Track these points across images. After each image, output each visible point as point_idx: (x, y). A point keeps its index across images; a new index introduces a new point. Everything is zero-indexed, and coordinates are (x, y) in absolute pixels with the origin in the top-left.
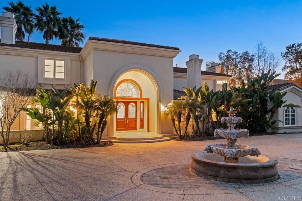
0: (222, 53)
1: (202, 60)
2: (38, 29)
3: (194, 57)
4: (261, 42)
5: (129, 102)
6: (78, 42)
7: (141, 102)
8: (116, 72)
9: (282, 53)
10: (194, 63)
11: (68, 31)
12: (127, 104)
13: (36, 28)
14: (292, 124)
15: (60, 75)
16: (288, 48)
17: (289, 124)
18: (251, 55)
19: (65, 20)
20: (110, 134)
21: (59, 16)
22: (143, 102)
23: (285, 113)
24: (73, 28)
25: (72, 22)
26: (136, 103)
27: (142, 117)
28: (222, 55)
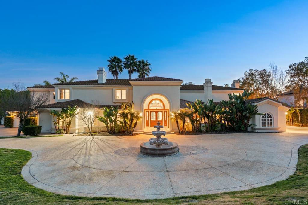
0: (246, 71)
1: (212, 82)
2: (125, 69)
3: (207, 81)
4: (273, 62)
5: (158, 111)
6: (148, 73)
7: (165, 111)
8: (145, 96)
9: (286, 71)
10: (206, 85)
11: (141, 68)
12: (156, 112)
13: (125, 68)
14: (263, 126)
15: (124, 98)
16: (290, 67)
17: (265, 126)
18: (268, 71)
19: (139, 62)
20: (142, 129)
21: (136, 60)
22: (166, 111)
23: (262, 118)
24: (144, 66)
25: (143, 62)
26: (162, 112)
27: (165, 120)
28: (247, 73)
